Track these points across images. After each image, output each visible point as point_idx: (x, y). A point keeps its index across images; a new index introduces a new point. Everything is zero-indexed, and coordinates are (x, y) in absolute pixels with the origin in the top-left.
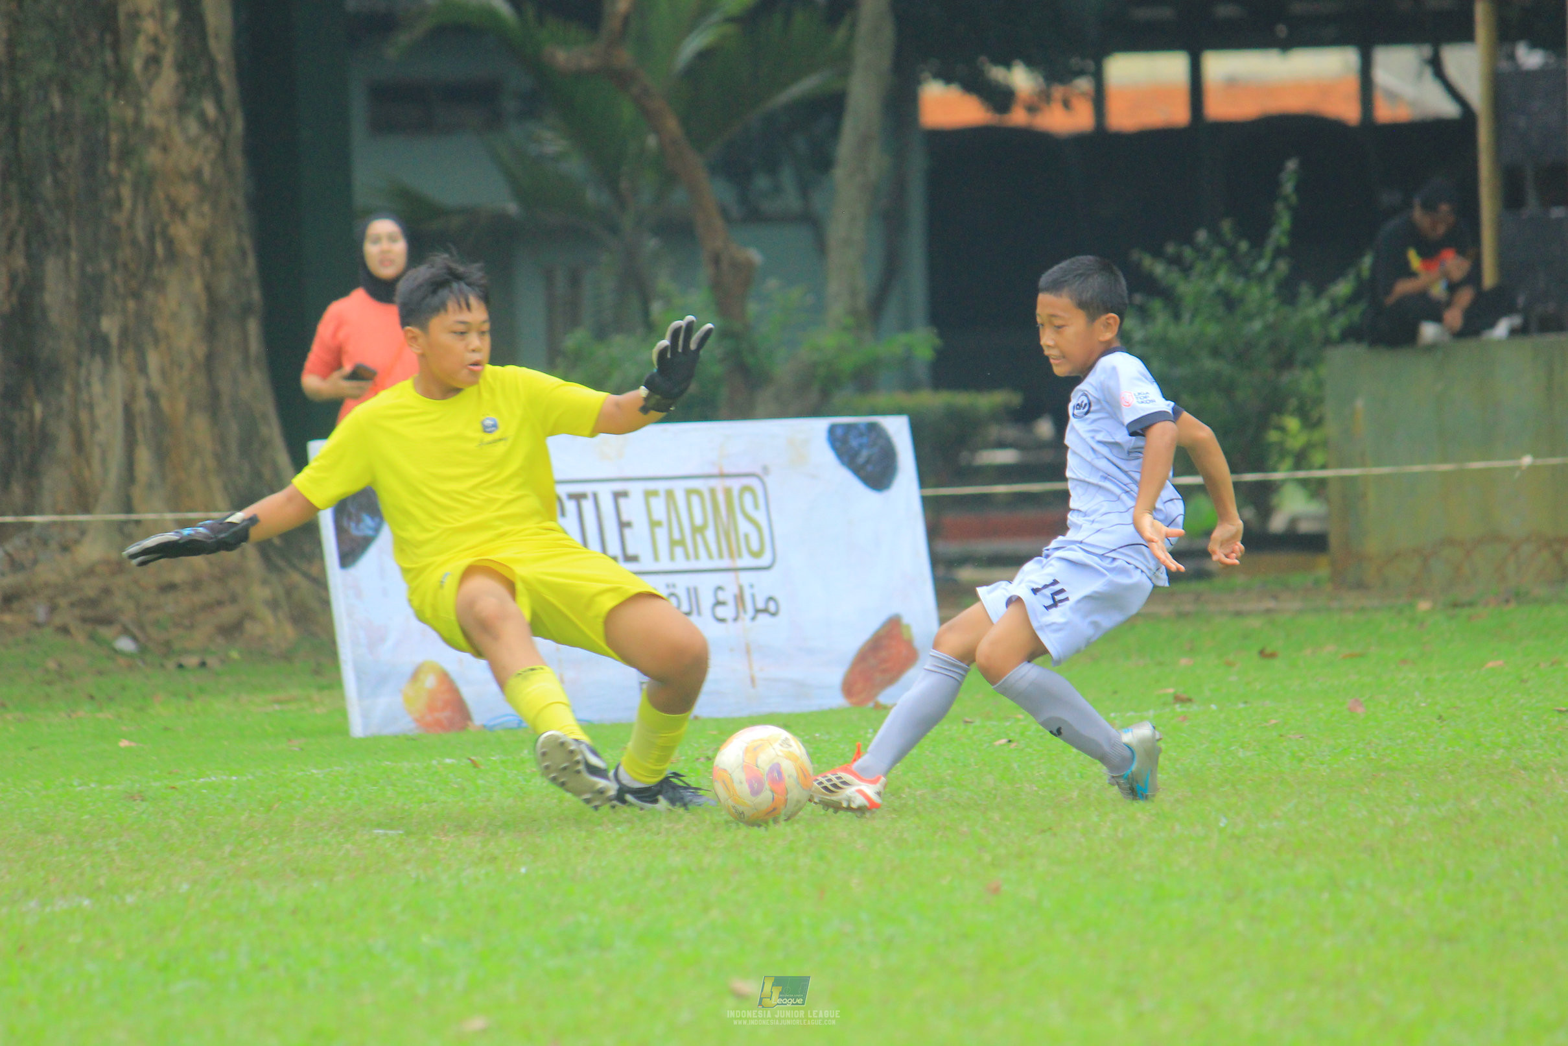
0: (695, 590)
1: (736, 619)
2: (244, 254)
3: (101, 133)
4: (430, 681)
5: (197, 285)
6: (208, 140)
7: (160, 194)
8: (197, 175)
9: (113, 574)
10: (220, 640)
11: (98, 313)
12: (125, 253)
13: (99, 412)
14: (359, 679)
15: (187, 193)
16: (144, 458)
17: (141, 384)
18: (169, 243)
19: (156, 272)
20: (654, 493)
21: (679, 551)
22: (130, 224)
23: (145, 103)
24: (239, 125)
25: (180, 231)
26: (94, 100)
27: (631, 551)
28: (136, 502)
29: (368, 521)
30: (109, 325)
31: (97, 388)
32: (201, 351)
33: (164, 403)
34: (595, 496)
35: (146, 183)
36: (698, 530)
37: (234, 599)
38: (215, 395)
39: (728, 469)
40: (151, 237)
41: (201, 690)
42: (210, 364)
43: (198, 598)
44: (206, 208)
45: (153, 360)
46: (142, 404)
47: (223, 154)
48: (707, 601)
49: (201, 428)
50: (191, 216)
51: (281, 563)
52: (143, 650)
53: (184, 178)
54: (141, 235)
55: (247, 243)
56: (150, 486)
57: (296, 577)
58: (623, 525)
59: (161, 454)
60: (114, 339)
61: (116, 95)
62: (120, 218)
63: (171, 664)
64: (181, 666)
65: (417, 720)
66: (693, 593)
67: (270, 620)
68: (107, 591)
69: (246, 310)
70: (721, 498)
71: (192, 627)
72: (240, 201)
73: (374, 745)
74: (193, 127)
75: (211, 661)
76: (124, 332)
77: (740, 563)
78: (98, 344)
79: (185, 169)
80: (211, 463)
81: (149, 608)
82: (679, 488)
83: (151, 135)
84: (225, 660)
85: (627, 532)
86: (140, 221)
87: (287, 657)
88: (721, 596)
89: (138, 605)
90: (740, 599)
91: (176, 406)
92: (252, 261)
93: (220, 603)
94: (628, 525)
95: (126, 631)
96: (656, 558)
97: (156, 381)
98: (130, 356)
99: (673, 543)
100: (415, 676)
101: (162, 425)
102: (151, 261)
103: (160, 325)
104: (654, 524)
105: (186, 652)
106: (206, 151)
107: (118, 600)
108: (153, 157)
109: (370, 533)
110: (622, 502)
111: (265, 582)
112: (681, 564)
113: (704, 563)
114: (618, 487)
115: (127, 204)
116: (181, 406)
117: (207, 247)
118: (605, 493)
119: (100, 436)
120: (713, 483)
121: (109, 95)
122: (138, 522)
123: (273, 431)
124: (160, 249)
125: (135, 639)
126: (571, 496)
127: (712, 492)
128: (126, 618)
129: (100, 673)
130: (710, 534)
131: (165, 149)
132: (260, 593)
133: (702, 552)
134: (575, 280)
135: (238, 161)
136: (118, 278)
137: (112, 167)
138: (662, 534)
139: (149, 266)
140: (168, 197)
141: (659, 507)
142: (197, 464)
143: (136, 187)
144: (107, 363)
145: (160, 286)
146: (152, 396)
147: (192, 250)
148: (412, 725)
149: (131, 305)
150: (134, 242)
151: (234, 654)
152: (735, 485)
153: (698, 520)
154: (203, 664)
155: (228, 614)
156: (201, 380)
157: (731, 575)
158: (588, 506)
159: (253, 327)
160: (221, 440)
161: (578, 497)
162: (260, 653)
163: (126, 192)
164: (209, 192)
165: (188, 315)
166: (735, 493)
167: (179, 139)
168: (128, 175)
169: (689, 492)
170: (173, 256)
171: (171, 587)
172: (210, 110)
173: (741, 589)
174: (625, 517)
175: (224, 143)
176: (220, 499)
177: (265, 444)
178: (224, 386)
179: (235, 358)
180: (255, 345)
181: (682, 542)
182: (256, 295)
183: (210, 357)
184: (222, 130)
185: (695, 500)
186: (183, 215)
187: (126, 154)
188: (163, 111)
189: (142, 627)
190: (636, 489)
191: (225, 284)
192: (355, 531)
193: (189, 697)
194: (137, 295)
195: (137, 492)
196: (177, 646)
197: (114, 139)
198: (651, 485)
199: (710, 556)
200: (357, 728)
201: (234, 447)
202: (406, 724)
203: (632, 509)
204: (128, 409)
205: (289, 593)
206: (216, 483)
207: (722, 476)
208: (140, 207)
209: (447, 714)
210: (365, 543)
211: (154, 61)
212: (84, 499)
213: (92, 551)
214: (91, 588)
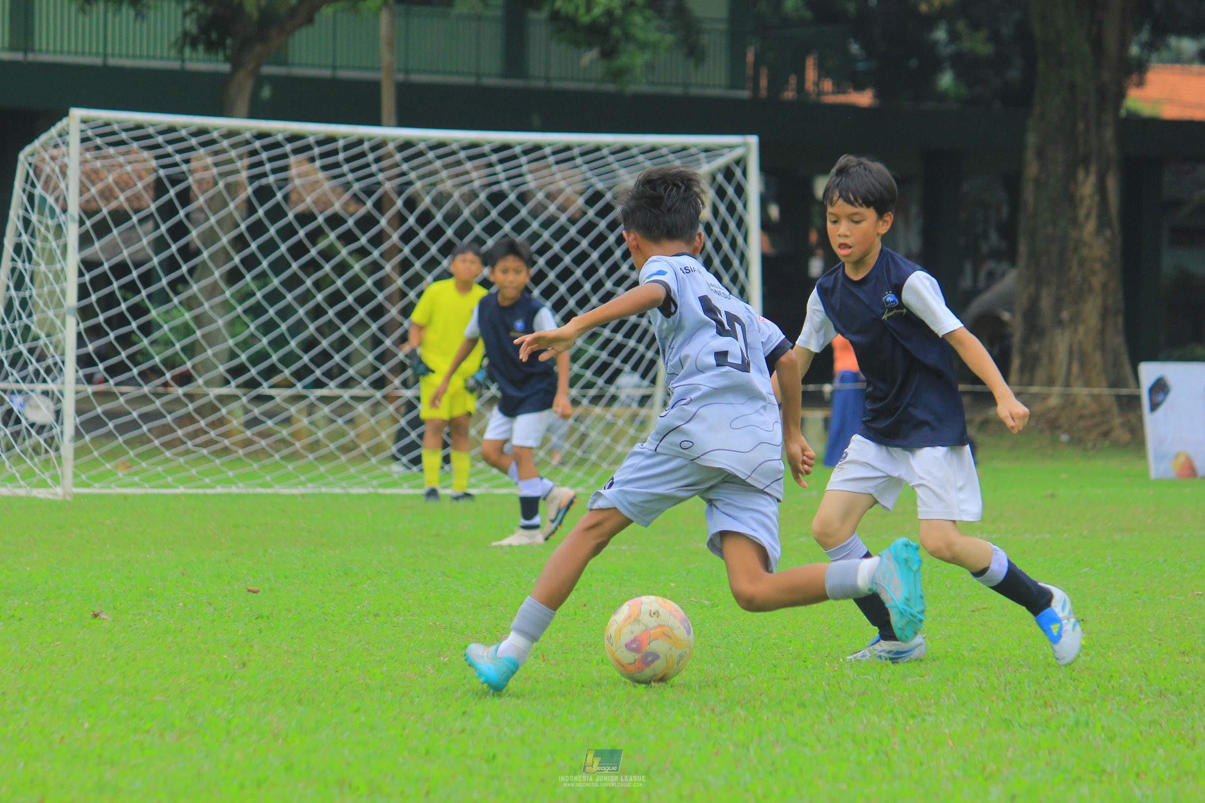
2: (1118, 290)
3: (1066, 242)
4: (1182, 459)
5: (1099, 301)
6: (1107, 246)
7: (1087, 265)
8: (1102, 259)
9: (1062, 410)
10: (1101, 438)
11: (1061, 310)
12: (1073, 288)
13: (1059, 348)
14: (1154, 457)
15: (1098, 266)
16: (1075, 367)
17: (1076, 339)
18: (1090, 285)
19: (1084, 296)
22: (1075, 277)
23: (1084, 231)
24: (1119, 241)
25: (1095, 281)
26: (1064, 229)
28: (1071, 384)
29: (1162, 395)
30: (1065, 315)
31: (1059, 339)
32: (1099, 326)
33: (1084, 346)
35: (1082, 262)
37: (1107, 423)
38: (1104, 344)
40: (1083, 282)
41: (1093, 457)
42: (1102, 332)
43: (1093, 421)
44: (1105, 272)
45: (1081, 329)
46: (1075, 347)
47: (1113, 251)
49: (1097, 358)
50: (1099, 275)
51: (1127, 409)
52: (1071, 440)
53: (1097, 260)
54: (1079, 281)
55: (1120, 286)
56: (1077, 377)
59: (1083, 366)
60: (1066, 321)
61: (1073, 228)
62: (1071, 274)
63: (1082, 446)
64: (1085, 447)
65: (1176, 473)
67: (1120, 431)
68: (1058, 417)
69: (1118, 312)
71: (1090, 432)
72: (1118, 269)
73: (1159, 482)
74: (1101, 241)
75: (1097, 446)
76: (1070, 319)
79: (1098, 257)
80: (1101, 370)
81: (1075, 424)
83: (1085, 243)
84: (1102, 446)
86: (1079, 276)
87: (1126, 446)
89: (1070, 422)
91: (1089, 348)
92: (1121, 293)
93: (1101, 424)
95: (1065, 433)
97: (1082, 338)
98: (1072, 328)
100: (1176, 456)
101: (1083, 355)
102: (1082, 291)
103: (1084, 316)
105: (1087, 442)
106: (1106, 250)
107: (1063, 420)
108: (1085, 252)
109: (1162, 400)
111: (1119, 417)
115: (1075, 269)
116: (1091, 348)
117: (1105, 286)
119: (1059, 358)
121: (1070, 227)
123: (1125, 359)
124: (1086, 287)
125: (1068, 436)
128: (1066, 427)
129: (1054, 448)
131: (1090, 249)
132: (1117, 421)
135: (1118, 254)
136: (1070, 297)
137: (1070, 255)
139: (1082, 293)
140: (1091, 267)
142: (1096, 370)
143: (1078, 263)
144: (1063, 329)
145: (1085, 301)
146: (1080, 343)
147: (1098, 288)
148: (1174, 475)
149: (1074, 308)
150: (1076, 284)
151: (1106, 444)
154: (1094, 447)
155: (1103, 428)
156: (1099, 338)
159: (1120, 318)
160: (1105, 361)
162: (1117, 445)
163: (1074, 265)
164: (1106, 266)
165: (1095, 312)
167: (1096, 245)
168: (1076, 258)
170: (1091, 290)
171: (1083, 417)
172: (1109, 234)
175: (1113, 247)
176: (1104, 385)
178: (1108, 340)
179: (1112, 331)
180: (1120, 326)
182: (1122, 306)
183: (1103, 329)
184: (1113, 242)
186: (1096, 274)
187: (1076, 250)
188: (1090, 234)
189: (1071, 432)
191: (1110, 301)
194: (1076, 304)
195: (1071, 380)
196: (1084, 439)
197: (1071, 244)
200: (1153, 475)
201: (1110, 364)
202: (1172, 475)
204: (1071, 347)
206: (1102, 377)
208: (1080, 271)
209: (1188, 472)
210: (1160, 403)
211: (1088, 216)
212: (1051, 382)
213: (1054, 401)
214: (1052, 415)
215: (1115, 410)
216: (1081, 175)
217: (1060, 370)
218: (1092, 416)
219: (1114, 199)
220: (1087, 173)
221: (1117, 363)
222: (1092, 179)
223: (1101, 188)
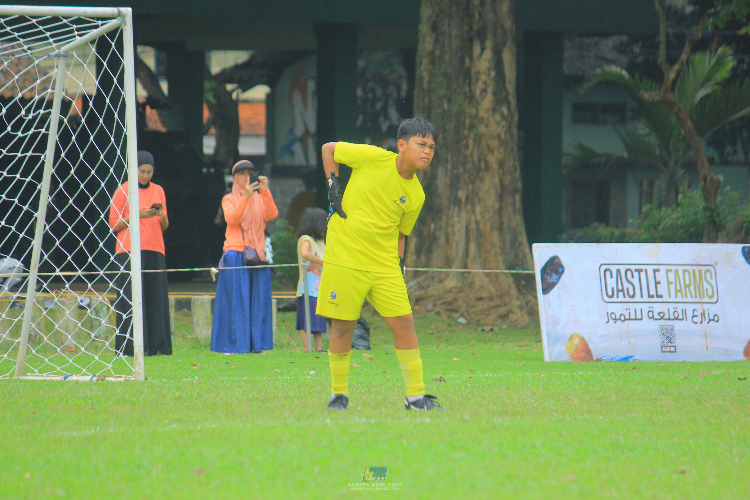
0: (685, 310)
1: (701, 323)
2: (515, 168)
3: (462, 118)
4: (577, 341)
5: (497, 180)
6: (504, 123)
7: (484, 143)
8: (499, 136)
9: (459, 292)
10: (499, 320)
11: (458, 189)
12: (469, 166)
13: (457, 228)
14: (548, 338)
15: (494, 143)
16: (473, 247)
17: (473, 219)
18: (487, 163)
19: (481, 174)
20: (671, 271)
21: (679, 294)
22: (472, 155)
23: (480, 107)
24: (516, 118)
25: (491, 159)
26: (460, 106)
27: (659, 293)
28: (469, 265)
29: (555, 276)
30: (462, 194)
31: (456, 219)
32: (497, 206)
33: (481, 226)
34: (646, 271)
35: (478, 139)
36: (687, 286)
37: (505, 305)
38: (501, 224)
39: (699, 263)
40: (479, 161)
41: (491, 340)
42: (500, 211)
43: (491, 304)
44: (502, 149)
45: (478, 209)
46: (473, 226)
47: (510, 128)
48: (690, 315)
49: (495, 237)
50: (496, 153)
51: (524, 291)
52: (469, 323)
53: (494, 138)
54: (476, 159)
55: (517, 164)
56: (474, 258)
57: (530, 297)
58: (657, 283)
59: (480, 246)
60: (463, 200)
61: (469, 104)
62: (468, 153)
63: (479, 329)
64: (483, 330)
65: (571, 356)
66: (684, 311)
67: (520, 314)
68: (455, 299)
69: (515, 191)
70: (697, 274)
71: (488, 315)
72: (515, 147)
73: (553, 365)
74: (498, 117)
75: (496, 329)
76: (467, 198)
77: (704, 300)
78: (457, 202)
79: (495, 134)
80: (499, 251)
81: (472, 306)
82: (680, 269)
83: (482, 120)
84: (500, 329)
85: (658, 285)
86: (476, 154)
87: (524, 328)
88: (696, 313)
89: (468, 305)
90: (703, 314)
91: (486, 227)
92: (518, 172)
93: (500, 306)
94: (659, 283)
95: (462, 315)
96: (670, 296)
97: (479, 217)
98: (469, 207)
99: (677, 291)
100: (571, 338)
101: (480, 234)
102: (479, 170)
103: (481, 195)
104: (669, 283)
105: (485, 325)
106: (503, 127)
107: (460, 303)
108: (482, 129)
109: (555, 281)
110: (657, 273)
111: (518, 299)
112: (680, 299)
113: (689, 299)
114: (656, 267)
115: (471, 147)
116: (488, 228)
117: (501, 165)
118: (650, 269)
119: (456, 238)
120: (694, 267)
121: (466, 104)
122: (469, 273)
123: (523, 238)
124: (483, 165)
125: (466, 318)
126: (636, 270)
127: (694, 271)
128: (463, 310)
129: (451, 331)
130: (692, 288)
131: (487, 126)
132: (516, 303)
133: (688, 295)
134: (651, 185)
135: (515, 131)
136: (466, 176)
137: (466, 132)
138: (672, 287)
139: (478, 172)
140: (487, 145)
141: (672, 276)
142: (493, 251)
143: (475, 141)
144: (460, 209)
145: (482, 180)
146: (477, 223)
147: (495, 166)
148: (569, 358)
149: (471, 187)
150: (473, 162)
151: (505, 327)
152: (703, 269)
153: (688, 282)
154: (492, 330)
155: (502, 310)
156: (496, 218)
157: (701, 305)
158: (643, 274)
159: (518, 197)
160: (503, 242)
161: (639, 271)
162: (515, 327)
163: (471, 142)
164: (503, 143)
165: (492, 191)
166: (703, 272)
167: (492, 122)
168: (472, 135)
169: (684, 271)
170: (488, 168)
171: (481, 299)
172: (505, 111)
173: (704, 310)
174: (658, 280)
175: (510, 124)
176: (502, 265)
177: (521, 244)
178: (505, 220)
179: (510, 210)
180: (518, 205)
181: (680, 291)
182: (519, 185)
183: (500, 209)
184: (510, 119)
185: (687, 274)
186: (492, 152)
187: (472, 127)
188: (487, 111)
189: (469, 314)
190: (663, 269)
191: (508, 180)
192: (549, 280)
193: (485, 342)
194: (473, 183)
195: (469, 260)
196: (482, 322)
197: (468, 121)
198: (669, 267)
199: (692, 297)
200: (547, 358)
201: (508, 245)
202: (566, 357)
203: (661, 276)
204: (467, 227)
205: (527, 303)
206: (500, 258)
207: (697, 265)
208: (476, 148)
209: (583, 354)
210: (553, 285)
211: (484, 91)
212: (448, 263)
213: (451, 283)
214: (450, 297)
215: (514, 291)
216: (477, 49)
217: (458, 252)
218: (491, 298)
219: (510, 73)
220: (483, 49)
221: (514, 242)
222: (488, 54)
223: (498, 65)
